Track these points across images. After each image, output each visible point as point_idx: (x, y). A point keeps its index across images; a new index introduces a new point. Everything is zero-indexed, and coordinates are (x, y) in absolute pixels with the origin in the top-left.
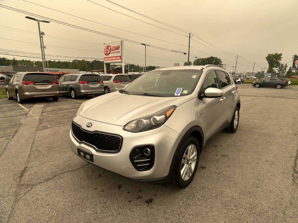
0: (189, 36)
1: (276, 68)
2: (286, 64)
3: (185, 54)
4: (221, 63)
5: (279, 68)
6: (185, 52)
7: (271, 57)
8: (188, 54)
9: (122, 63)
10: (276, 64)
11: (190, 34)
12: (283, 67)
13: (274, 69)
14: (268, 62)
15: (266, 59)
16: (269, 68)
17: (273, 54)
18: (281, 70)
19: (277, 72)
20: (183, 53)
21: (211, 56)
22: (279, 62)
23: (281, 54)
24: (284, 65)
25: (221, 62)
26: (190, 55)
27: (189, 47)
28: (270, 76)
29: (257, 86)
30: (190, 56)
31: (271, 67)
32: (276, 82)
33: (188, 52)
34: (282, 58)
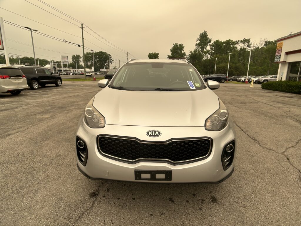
0: (81, 27)
3: (79, 46)
4: (111, 59)
6: (79, 44)
7: (151, 56)
8: (82, 46)
9: (3, 49)
11: (82, 24)
15: (148, 57)
17: (152, 53)
20: (77, 45)
21: (100, 51)
23: (158, 54)
25: (111, 57)
26: (85, 47)
27: (83, 39)
30: (84, 49)
33: (82, 45)
34: (159, 57)
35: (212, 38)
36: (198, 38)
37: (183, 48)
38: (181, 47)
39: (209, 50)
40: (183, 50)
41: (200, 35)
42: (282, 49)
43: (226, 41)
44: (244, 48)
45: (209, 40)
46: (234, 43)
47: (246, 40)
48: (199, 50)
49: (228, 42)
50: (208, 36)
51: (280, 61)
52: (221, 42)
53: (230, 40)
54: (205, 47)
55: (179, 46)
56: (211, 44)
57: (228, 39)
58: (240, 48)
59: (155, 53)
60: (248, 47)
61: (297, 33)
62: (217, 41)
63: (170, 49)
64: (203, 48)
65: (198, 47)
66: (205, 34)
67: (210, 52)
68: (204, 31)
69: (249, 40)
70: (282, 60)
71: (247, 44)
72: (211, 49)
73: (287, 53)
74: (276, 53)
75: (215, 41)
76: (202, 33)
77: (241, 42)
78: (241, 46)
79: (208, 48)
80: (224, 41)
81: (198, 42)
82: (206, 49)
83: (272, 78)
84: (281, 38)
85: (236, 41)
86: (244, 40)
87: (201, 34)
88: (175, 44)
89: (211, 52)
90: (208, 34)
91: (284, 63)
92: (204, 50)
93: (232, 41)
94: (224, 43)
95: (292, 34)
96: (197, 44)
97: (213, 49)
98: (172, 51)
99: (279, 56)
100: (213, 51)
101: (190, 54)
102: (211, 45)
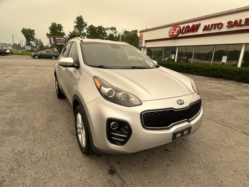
1: (33, 42)
2: (40, 39)
5: (35, 42)
7: (25, 31)
10: (32, 39)
12: (38, 42)
13: (31, 42)
14: (24, 36)
16: (27, 41)
17: (26, 29)
18: (37, 44)
19: (34, 45)
22: (34, 37)
23: (34, 31)
24: (39, 40)
28: (30, 48)
29: (37, 57)
31: (28, 40)
32: (51, 54)
34: (35, 33)
35: (87, 23)
36: (75, 21)
37: (62, 28)
38: (60, 27)
39: (85, 33)
40: (62, 30)
41: (76, 19)
42: (142, 38)
43: (99, 27)
44: (112, 34)
45: (85, 24)
46: (104, 29)
47: (113, 28)
48: (77, 31)
49: (100, 28)
50: (83, 20)
51: (142, 46)
52: (95, 27)
53: (101, 26)
54: (82, 29)
55: (57, 26)
56: (87, 27)
57: (100, 26)
58: (110, 34)
59: (30, 29)
60: (115, 34)
61: (151, 28)
62: (92, 26)
63: (49, 28)
64: (80, 30)
65: (76, 29)
66: (81, 18)
67: (86, 34)
68: (80, 16)
69: (115, 28)
70: (143, 46)
71: (114, 31)
72: (87, 32)
73: (146, 41)
74: (139, 41)
75: (90, 26)
76: (79, 17)
77: (110, 29)
78: (110, 32)
79: (85, 31)
80: (97, 27)
81: (76, 24)
82: (83, 31)
83: (135, 58)
84: (142, 30)
85: (106, 28)
86: (112, 28)
87: (77, 17)
88: (53, 23)
89: (88, 34)
90: (83, 19)
91: (144, 47)
92: (82, 32)
93: (103, 27)
94: (97, 28)
95: (147, 29)
96: (75, 26)
97: (89, 32)
98: (50, 29)
99: (141, 43)
100: (89, 33)
101: (70, 34)
102: (87, 29)
